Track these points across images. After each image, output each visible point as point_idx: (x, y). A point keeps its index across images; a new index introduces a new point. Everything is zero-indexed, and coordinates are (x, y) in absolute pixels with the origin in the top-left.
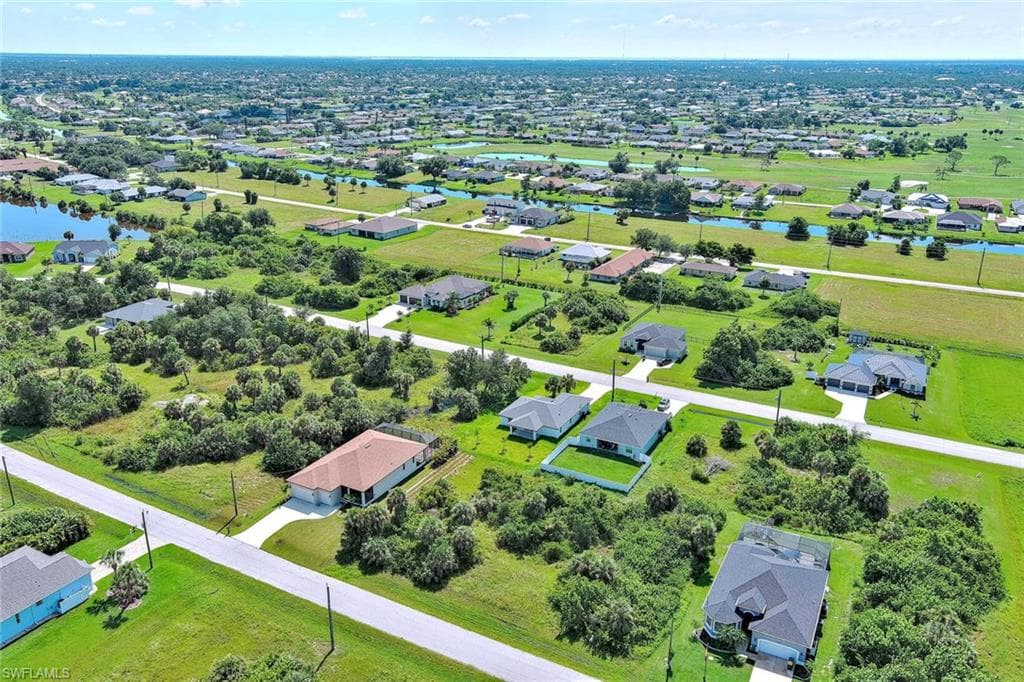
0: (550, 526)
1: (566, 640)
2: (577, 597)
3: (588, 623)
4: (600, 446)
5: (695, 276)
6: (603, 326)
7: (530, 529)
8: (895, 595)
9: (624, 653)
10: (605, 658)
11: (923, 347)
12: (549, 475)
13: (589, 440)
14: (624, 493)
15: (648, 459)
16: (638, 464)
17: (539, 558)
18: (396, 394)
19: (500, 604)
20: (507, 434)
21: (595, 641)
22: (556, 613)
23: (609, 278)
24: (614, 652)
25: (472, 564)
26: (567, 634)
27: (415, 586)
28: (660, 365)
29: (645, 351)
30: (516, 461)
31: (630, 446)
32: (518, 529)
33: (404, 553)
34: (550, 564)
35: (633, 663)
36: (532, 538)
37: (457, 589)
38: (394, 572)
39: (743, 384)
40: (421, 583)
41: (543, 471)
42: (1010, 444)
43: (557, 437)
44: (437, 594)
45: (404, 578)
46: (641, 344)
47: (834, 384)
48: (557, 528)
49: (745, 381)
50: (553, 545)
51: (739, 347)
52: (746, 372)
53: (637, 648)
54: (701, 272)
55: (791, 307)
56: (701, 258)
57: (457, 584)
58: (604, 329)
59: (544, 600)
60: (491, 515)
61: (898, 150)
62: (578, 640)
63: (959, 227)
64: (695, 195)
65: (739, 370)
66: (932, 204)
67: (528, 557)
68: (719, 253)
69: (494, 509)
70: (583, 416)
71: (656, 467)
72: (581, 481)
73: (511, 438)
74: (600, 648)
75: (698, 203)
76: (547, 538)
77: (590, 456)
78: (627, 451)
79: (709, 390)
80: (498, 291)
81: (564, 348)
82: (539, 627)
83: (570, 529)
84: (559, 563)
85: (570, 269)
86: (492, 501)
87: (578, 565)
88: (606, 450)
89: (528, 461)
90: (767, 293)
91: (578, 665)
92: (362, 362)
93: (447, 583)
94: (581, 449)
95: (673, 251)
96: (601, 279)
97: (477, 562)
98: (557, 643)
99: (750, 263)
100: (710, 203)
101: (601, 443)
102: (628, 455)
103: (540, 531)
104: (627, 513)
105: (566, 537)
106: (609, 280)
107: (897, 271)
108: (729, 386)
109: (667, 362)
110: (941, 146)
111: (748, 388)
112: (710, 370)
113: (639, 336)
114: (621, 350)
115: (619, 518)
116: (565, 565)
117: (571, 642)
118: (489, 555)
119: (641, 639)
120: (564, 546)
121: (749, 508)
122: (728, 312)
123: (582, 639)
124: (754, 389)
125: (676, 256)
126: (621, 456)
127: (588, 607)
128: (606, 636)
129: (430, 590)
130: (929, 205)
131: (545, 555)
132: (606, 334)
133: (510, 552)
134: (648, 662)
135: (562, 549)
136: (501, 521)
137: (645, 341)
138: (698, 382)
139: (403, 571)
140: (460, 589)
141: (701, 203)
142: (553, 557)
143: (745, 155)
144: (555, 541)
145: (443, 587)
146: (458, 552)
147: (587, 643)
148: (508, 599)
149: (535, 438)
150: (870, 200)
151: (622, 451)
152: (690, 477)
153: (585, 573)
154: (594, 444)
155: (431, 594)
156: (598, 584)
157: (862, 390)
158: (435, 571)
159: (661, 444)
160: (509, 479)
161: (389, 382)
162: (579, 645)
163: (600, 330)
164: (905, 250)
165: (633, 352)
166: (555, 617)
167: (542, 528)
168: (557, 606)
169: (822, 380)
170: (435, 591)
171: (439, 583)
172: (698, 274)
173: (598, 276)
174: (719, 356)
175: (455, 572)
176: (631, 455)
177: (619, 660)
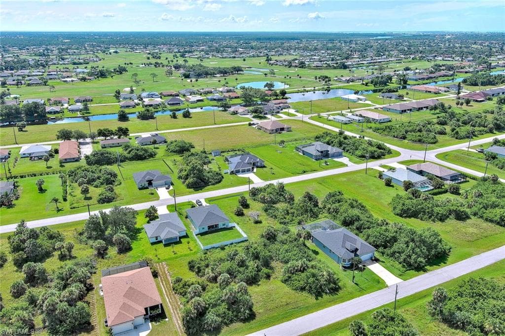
1: (320, 298)
4: (209, 229)
5: (111, 147)
6: (114, 181)
8: (362, 224)
9: (340, 288)
10: (337, 294)
11: (238, 150)
12: (211, 250)
13: (203, 229)
14: (247, 241)
15: (234, 224)
16: (231, 228)
17: (264, 280)
18: (62, 258)
20: (161, 245)
21: (329, 290)
23: (74, 159)
24: (337, 290)
26: (317, 296)
27: (244, 323)
29: (153, 185)
30: (186, 253)
31: (224, 223)
33: (225, 313)
34: (269, 279)
35: (346, 289)
38: (227, 324)
39: (210, 183)
40: (245, 320)
42: (305, 172)
43: (186, 235)
45: (234, 324)
46: (150, 183)
47: (238, 172)
49: (211, 182)
50: (264, 272)
53: (340, 284)
54: (113, 144)
55: (177, 148)
56: (102, 138)
58: (117, 183)
61: (102, 75)
63: (177, 104)
64: (48, 109)
65: (207, 179)
66: (154, 96)
67: (259, 283)
68: (112, 134)
72: (227, 245)
73: (166, 245)
75: (50, 113)
78: (223, 225)
79: (200, 191)
80: (18, 184)
81: (114, 198)
82: (306, 301)
84: (272, 277)
85: (47, 160)
88: (213, 229)
90: (156, 146)
94: (202, 234)
95: (87, 138)
96: (68, 161)
98: (318, 301)
99: (129, 135)
100: (57, 112)
101: (209, 227)
106: (72, 160)
107: (185, 126)
108: (204, 187)
109: (170, 186)
110: (117, 71)
111: (213, 184)
112: (196, 182)
113: (147, 179)
114: (140, 189)
117: (322, 297)
121: (288, 223)
122: (152, 159)
123: (323, 294)
125: (88, 140)
126: (221, 229)
130: (153, 97)
131: (265, 277)
132: (119, 185)
134: (347, 285)
137: (151, 180)
139: (232, 321)
141: (51, 112)
143: (29, 85)
145: (255, 315)
147: (326, 293)
149: (178, 240)
150: (127, 98)
151: (221, 226)
152: (253, 224)
153: (297, 271)
154: (206, 229)
155: (254, 321)
157: (248, 171)
161: (48, 255)
162: (325, 296)
163: (115, 184)
164: (174, 117)
165: (147, 188)
166: (305, 294)
168: (302, 289)
169: (232, 172)
170: (254, 318)
172: (112, 145)
173: (66, 159)
176: (225, 226)
177: (341, 292)
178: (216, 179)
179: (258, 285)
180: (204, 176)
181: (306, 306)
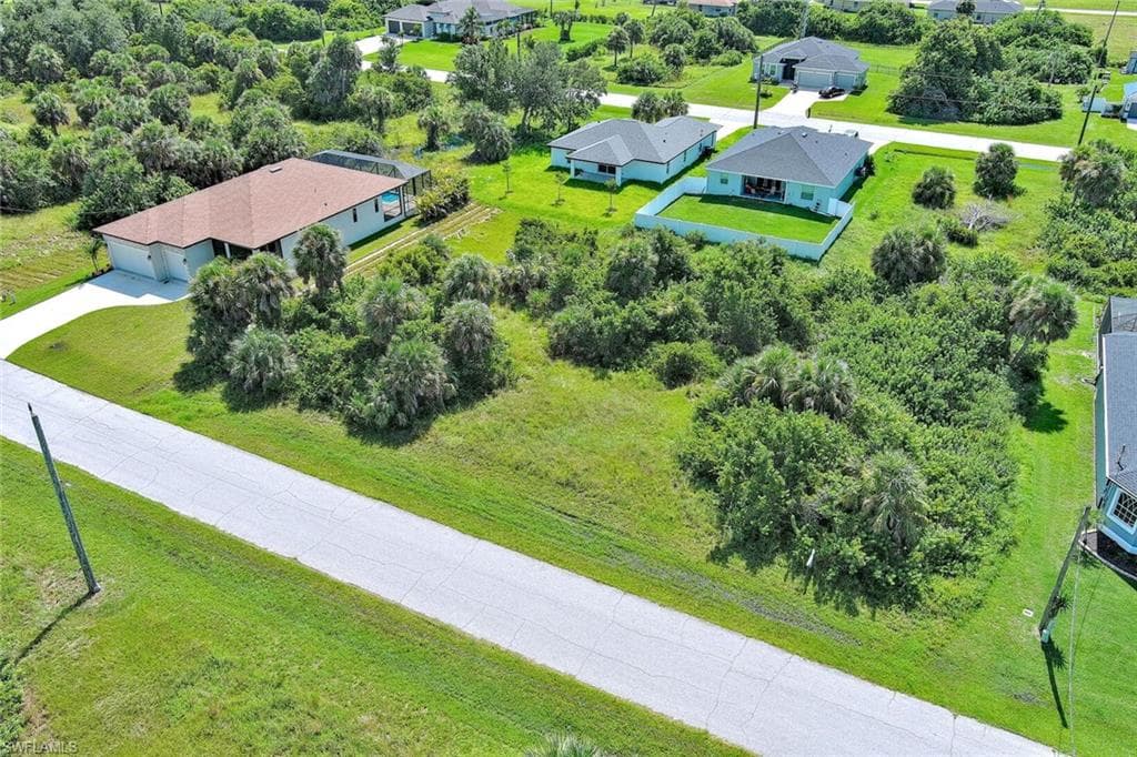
0: (670, 310)
1: (737, 563)
2: (763, 452)
3: (798, 518)
4: (746, 191)
6: (719, 53)
7: (625, 313)
9: (909, 599)
10: (853, 612)
13: (724, 181)
14: (814, 262)
15: (845, 210)
16: (825, 221)
17: (645, 376)
19: (559, 473)
20: (565, 178)
21: (821, 563)
22: (702, 493)
23: (717, 10)
24: (878, 595)
25: (490, 389)
26: (736, 546)
27: (352, 434)
28: (825, 96)
30: (584, 215)
31: (807, 189)
32: (597, 314)
34: (671, 387)
35: (938, 625)
36: (627, 334)
37: (452, 440)
40: (364, 428)
41: (639, 229)
43: (662, 182)
44: (404, 451)
45: (326, 418)
46: (790, 66)
48: (685, 313)
49: (982, 111)
50: (678, 347)
51: (974, 51)
52: (983, 97)
53: (940, 584)
57: (450, 429)
58: (720, 58)
59: (667, 463)
60: (534, 295)
62: (771, 562)
65: (972, 93)
69: (541, 285)
70: (707, 153)
71: (861, 222)
72: (719, 244)
73: (573, 183)
74: (836, 583)
76: (661, 335)
77: (729, 208)
79: (920, 126)
80: (545, 24)
81: (658, 77)
82: (660, 528)
83: (712, 317)
84: (693, 387)
86: (536, 270)
87: (749, 381)
88: (759, 198)
89: (607, 215)
91: (779, 630)
92: (303, 77)
93: (427, 428)
94: (708, 198)
97: (502, 384)
98: (713, 568)
101: (751, 183)
102: (803, 204)
103: (647, 319)
104: (833, 290)
105: (702, 334)
109: (836, 92)
112: (919, 93)
113: (786, 55)
115: (816, 299)
116: (709, 390)
117: (753, 566)
118: (529, 370)
119: (946, 559)
120: (702, 350)
123: (780, 559)
124: (998, 123)
126: (790, 205)
127: (794, 477)
128: (855, 551)
129: (386, 444)
131: (658, 370)
132: (724, 65)
133: (577, 364)
134: (979, 620)
135: (698, 356)
136: (558, 302)
137: (797, 61)
138: (897, 117)
140: (461, 440)
142: (678, 374)
144: (682, 340)
145: (417, 437)
146: (456, 360)
147: (798, 568)
148: (578, 464)
149: (617, 182)
151: (792, 194)
153: (775, 396)
154: (735, 188)
155: (387, 451)
156: (811, 422)
158: (399, 400)
159: (859, 192)
160: (572, 239)
162: (776, 572)
163: (714, 58)
165: (775, 82)
166: (702, 504)
167: (651, 314)
168: (705, 476)
170: (398, 445)
171: (409, 427)
174: (937, 68)
175: (449, 404)
176: (811, 205)
177: (895, 616)
178: (1011, 108)
179: (602, 377)
180: (969, 84)
181: (625, 541)
